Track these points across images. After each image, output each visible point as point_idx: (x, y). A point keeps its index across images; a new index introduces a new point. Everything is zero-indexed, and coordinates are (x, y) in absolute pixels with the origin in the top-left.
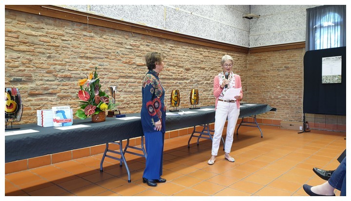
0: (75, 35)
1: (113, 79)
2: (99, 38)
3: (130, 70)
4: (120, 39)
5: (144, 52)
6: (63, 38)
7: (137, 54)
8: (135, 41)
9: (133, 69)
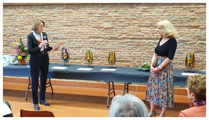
0: (60, 12)
1: (85, 39)
2: (76, 12)
3: (99, 32)
4: (91, 10)
5: (112, 18)
6: (54, 15)
7: (105, 20)
8: (104, 10)
9: (101, 32)
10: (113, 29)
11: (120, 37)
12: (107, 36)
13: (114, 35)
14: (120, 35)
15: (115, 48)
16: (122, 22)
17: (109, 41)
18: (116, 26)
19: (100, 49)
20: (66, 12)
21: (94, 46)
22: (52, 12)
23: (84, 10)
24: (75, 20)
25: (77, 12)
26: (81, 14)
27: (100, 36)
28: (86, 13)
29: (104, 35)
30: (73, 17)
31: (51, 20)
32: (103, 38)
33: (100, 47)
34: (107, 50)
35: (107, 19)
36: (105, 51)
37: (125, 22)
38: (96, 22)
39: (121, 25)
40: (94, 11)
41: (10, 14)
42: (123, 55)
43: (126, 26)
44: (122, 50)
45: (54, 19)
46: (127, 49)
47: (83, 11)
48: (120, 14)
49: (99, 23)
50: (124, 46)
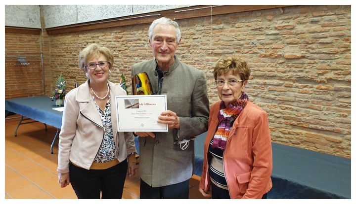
0: (205, 31)
2: (230, 29)
3: (272, 67)
4: (259, 23)
5: (303, 35)
6: (194, 37)
7: (288, 41)
8: (286, 21)
9: (278, 65)
10: (304, 60)
11: (320, 77)
12: (290, 74)
13: (307, 72)
14: (321, 72)
15: (306, 101)
16: (327, 43)
17: (294, 84)
18: (313, 53)
19: (273, 99)
20: (214, 29)
21: (263, 94)
22: (192, 31)
23: (247, 24)
24: (228, 43)
25: (233, 29)
26: (240, 31)
27: (276, 73)
28: (250, 28)
29: (284, 72)
30: (226, 39)
31: (190, 46)
32: (281, 78)
33: (273, 96)
34: (289, 103)
35: (291, 39)
36: (283, 105)
37: (335, 44)
38: (268, 46)
39: (325, 50)
40: (266, 24)
41: (138, 38)
42: (325, 117)
43: (337, 53)
44: (322, 107)
45: (194, 42)
46: (337, 106)
47: (244, 26)
48: (323, 26)
49: (274, 47)
50: (329, 97)
